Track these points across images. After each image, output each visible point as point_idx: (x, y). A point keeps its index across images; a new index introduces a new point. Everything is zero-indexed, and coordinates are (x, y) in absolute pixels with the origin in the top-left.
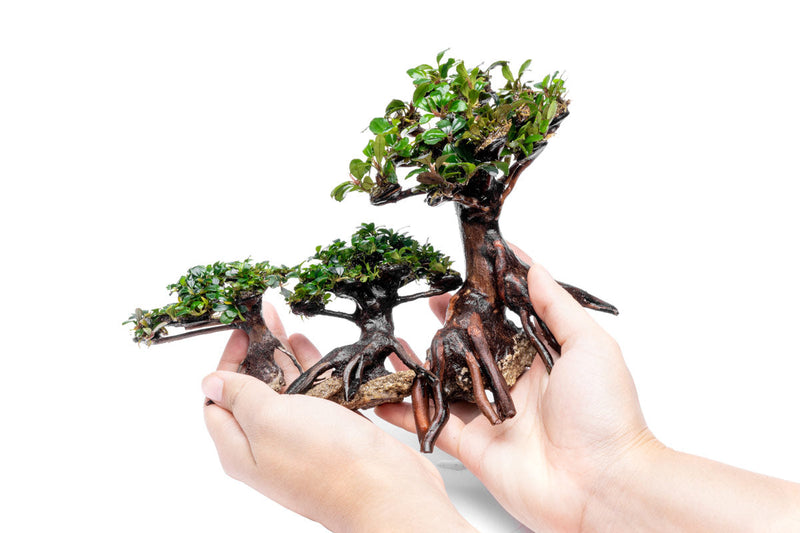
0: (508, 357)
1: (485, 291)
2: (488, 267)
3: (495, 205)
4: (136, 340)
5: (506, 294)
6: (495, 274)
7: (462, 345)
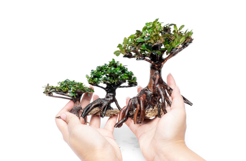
0: (151, 109)
1: (151, 89)
2: (153, 83)
3: (159, 65)
4: (44, 93)
5: (155, 91)
6: (154, 85)
7: (137, 102)
